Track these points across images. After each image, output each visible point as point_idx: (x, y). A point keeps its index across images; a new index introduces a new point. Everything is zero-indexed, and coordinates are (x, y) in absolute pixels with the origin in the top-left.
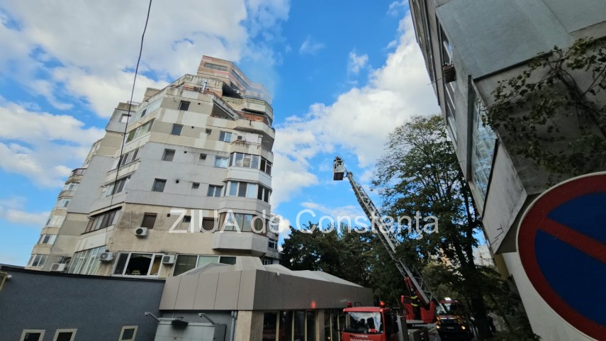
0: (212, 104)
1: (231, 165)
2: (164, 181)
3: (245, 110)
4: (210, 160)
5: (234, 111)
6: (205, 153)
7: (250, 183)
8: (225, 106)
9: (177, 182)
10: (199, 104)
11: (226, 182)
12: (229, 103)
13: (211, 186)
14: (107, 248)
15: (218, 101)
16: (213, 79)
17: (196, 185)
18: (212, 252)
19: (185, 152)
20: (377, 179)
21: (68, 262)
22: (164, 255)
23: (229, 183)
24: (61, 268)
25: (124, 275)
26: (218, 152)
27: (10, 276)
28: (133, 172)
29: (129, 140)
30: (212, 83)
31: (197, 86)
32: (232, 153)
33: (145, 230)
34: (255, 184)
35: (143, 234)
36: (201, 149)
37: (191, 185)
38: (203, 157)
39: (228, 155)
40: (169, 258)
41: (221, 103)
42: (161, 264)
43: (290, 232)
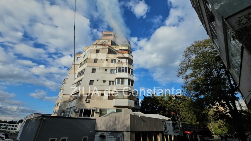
0: (108, 49)
1: (117, 72)
2: (93, 81)
3: (121, 50)
4: (109, 71)
5: (116, 51)
6: (107, 68)
7: (125, 79)
8: (112, 49)
9: (98, 81)
10: (103, 50)
11: (116, 79)
12: (114, 48)
13: (110, 81)
14: (76, 107)
15: (110, 48)
16: (107, 40)
17: (104, 81)
18: (113, 107)
19: (100, 69)
20: (180, 72)
21: (64, 112)
22: (95, 109)
23: (117, 80)
24: (62, 114)
25: (82, 117)
26: (112, 67)
27: (45, 119)
28: (82, 78)
29: (80, 67)
30: (107, 41)
31: (102, 43)
32: (117, 68)
33: (88, 99)
34: (127, 79)
35: (88, 101)
36: (105, 67)
37: (103, 81)
38: (106, 70)
39: (115, 68)
40: (97, 110)
41: (111, 49)
42: (95, 113)
43: (144, 98)
